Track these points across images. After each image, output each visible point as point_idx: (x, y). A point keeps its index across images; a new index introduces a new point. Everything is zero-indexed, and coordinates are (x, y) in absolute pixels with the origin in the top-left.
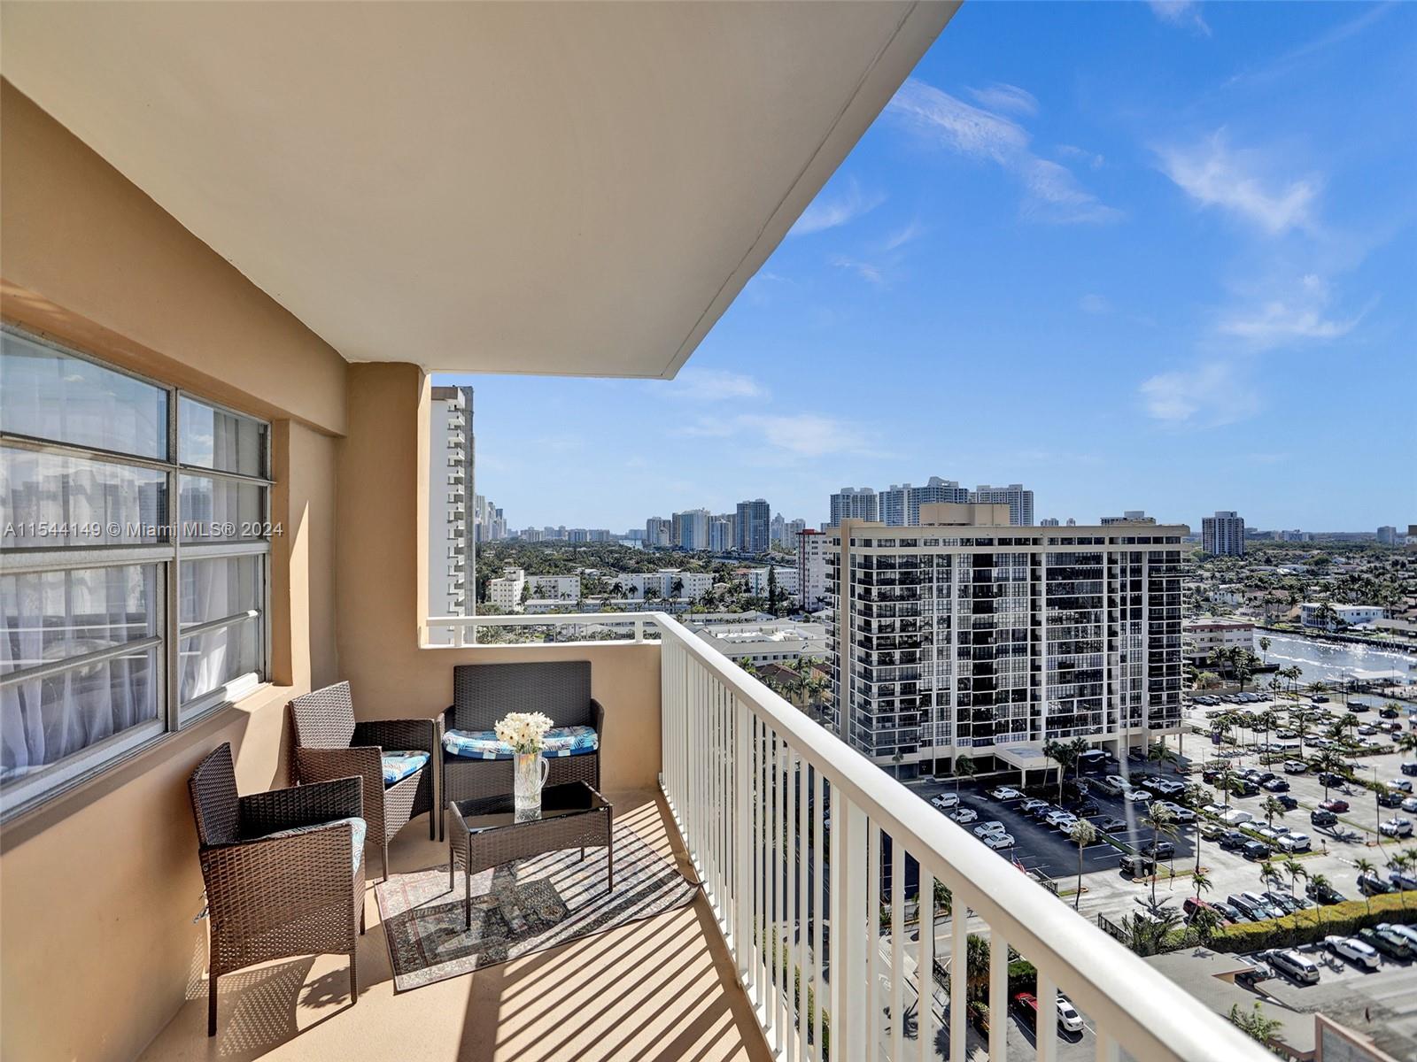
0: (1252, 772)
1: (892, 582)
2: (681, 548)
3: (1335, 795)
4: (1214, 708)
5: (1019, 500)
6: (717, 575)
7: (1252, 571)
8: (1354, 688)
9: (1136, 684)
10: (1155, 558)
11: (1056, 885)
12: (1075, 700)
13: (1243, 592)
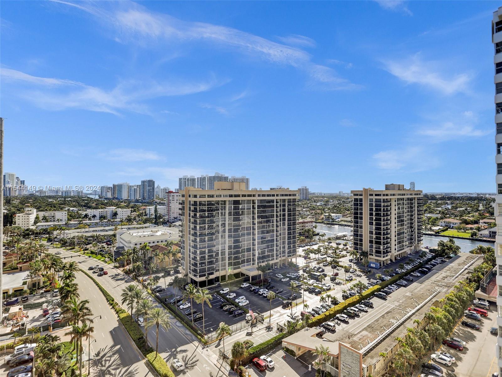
0: (315, 267)
1: (204, 211)
2: (117, 198)
3: (336, 271)
4: (304, 248)
5: (246, 181)
6: (133, 209)
7: (311, 204)
8: (338, 238)
9: (284, 243)
10: (289, 201)
11: (263, 316)
12: (266, 250)
13: (309, 211)
